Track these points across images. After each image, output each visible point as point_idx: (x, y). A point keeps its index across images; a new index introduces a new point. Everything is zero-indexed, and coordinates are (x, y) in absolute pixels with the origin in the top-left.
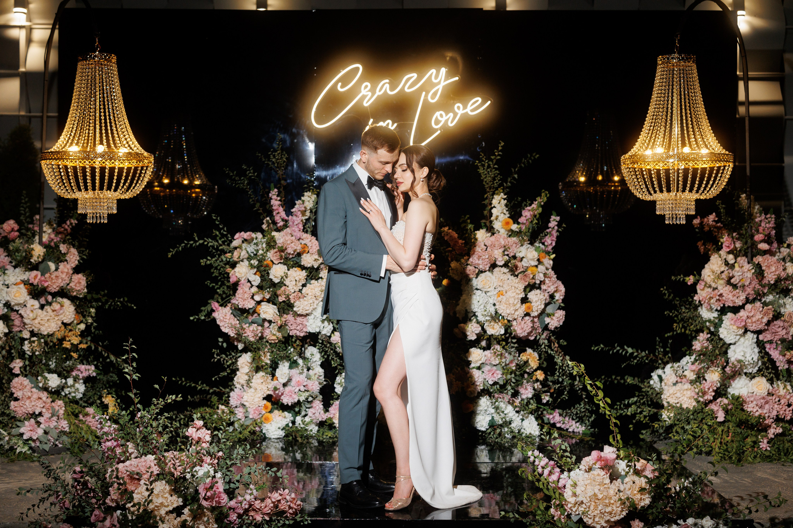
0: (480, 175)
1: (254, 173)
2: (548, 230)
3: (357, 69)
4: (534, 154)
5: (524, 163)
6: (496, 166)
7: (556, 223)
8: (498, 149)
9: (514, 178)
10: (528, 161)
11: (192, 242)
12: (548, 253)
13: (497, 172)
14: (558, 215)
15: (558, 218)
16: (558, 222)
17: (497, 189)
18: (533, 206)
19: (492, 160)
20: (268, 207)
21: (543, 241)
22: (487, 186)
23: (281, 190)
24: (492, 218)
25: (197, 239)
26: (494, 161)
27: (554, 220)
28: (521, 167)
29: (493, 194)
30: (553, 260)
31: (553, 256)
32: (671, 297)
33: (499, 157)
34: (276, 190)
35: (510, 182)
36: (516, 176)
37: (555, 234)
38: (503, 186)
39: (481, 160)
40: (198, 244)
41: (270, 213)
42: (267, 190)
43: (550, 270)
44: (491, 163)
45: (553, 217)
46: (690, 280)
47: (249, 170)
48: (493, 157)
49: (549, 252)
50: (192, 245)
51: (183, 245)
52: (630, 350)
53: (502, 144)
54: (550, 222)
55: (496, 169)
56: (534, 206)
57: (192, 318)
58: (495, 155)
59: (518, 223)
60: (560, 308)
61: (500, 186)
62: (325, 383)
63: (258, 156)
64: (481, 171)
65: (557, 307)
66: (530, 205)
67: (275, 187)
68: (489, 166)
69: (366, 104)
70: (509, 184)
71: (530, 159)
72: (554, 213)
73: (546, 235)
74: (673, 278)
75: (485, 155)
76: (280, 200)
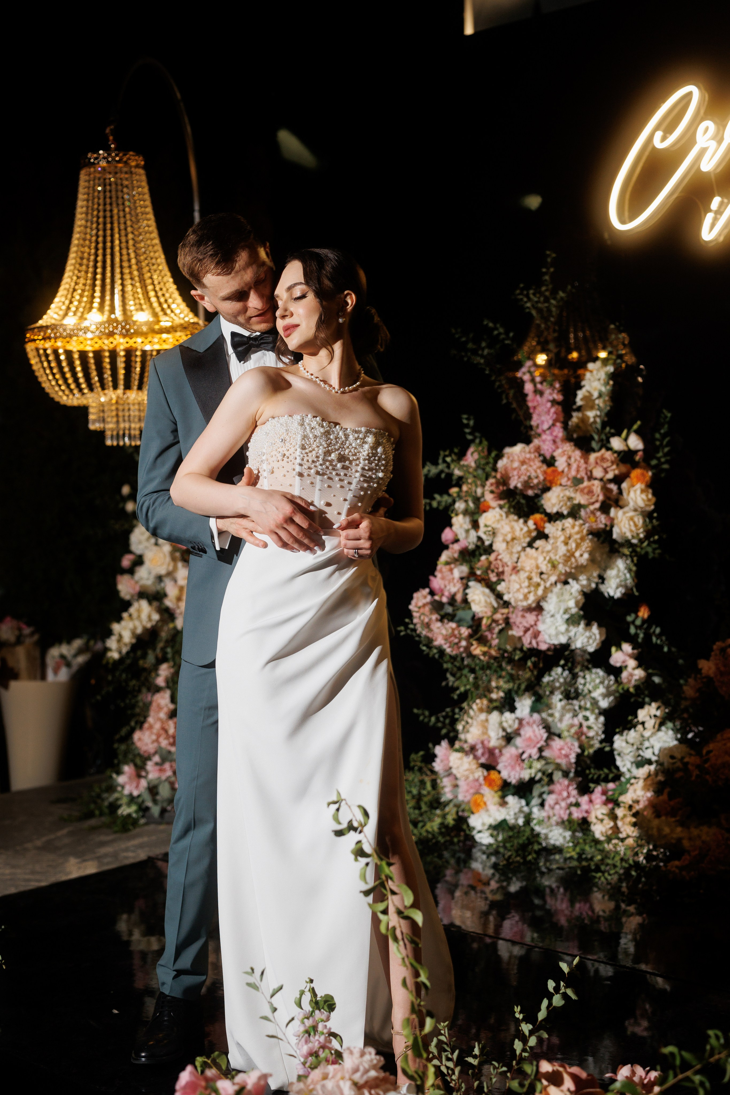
3: (690, 94)
69: (707, 165)
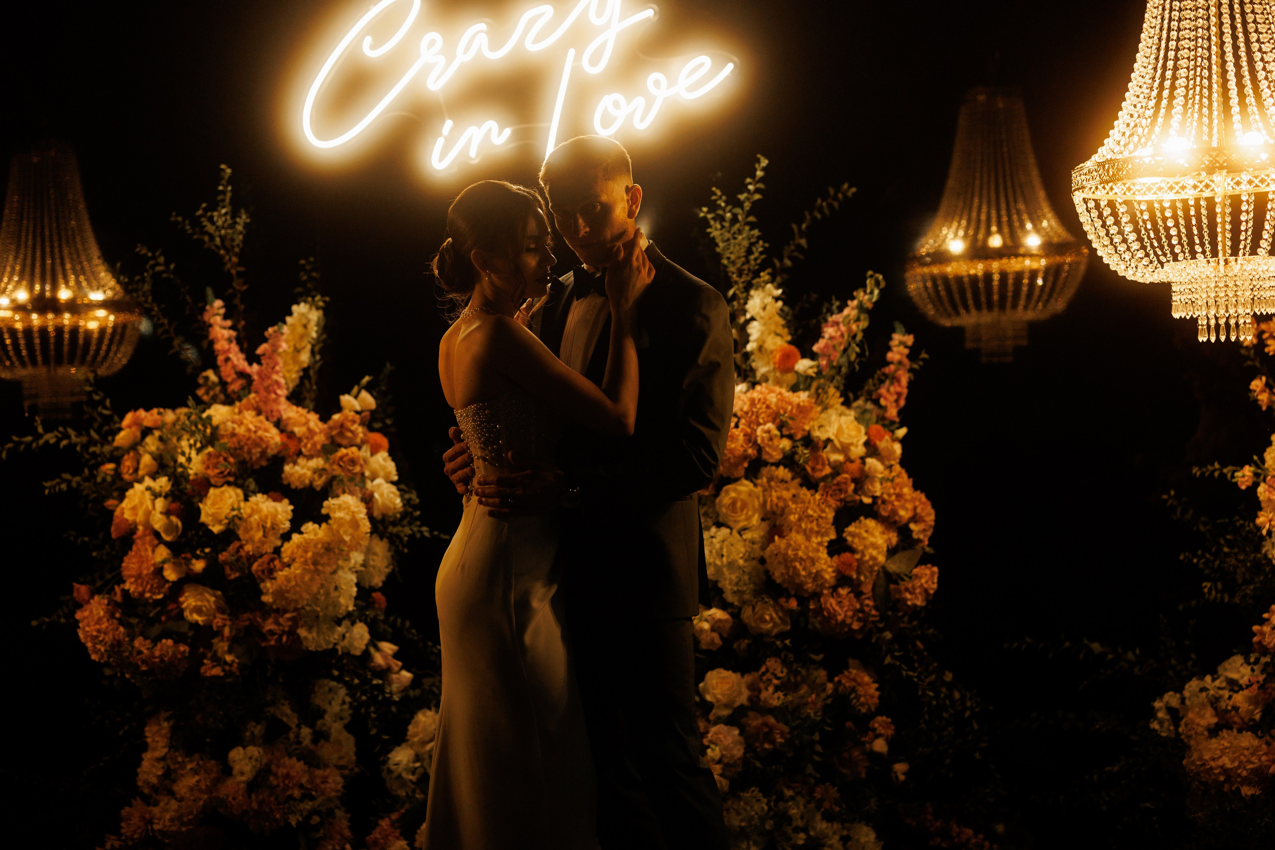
0: (713, 242)
1: (167, 264)
2: (887, 370)
4: (846, 186)
5: (821, 210)
6: (751, 219)
7: (906, 351)
8: (753, 176)
9: (799, 247)
10: (830, 206)
11: (29, 439)
12: (890, 426)
13: (756, 232)
14: (908, 332)
15: (910, 339)
16: (911, 348)
17: (756, 274)
18: (846, 311)
19: (740, 204)
20: (205, 344)
21: (874, 396)
22: (732, 269)
23: (237, 301)
24: (750, 347)
25: (40, 430)
26: (747, 206)
27: (901, 343)
28: (814, 218)
29: (748, 287)
30: (903, 441)
31: (902, 432)
32: (1188, 516)
33: (757, 197)
34: (218, 303)
35: (790, 258)
36: (803, 242)
37: (904, 379)
38: (773, 266)
39: (713, 207)
40: (41, 442)
41: (209, 358)
42: (200, 305)
43: (898, 468)
44: (738, 210)
45: (897, 337)
46: (1244, 476)
47: (154, 258)
48: (742, 197)
49: (892, 422)
50: (28, 445)
51: (10, 445)
52: (1096, 647)
53: (764, 162)
54: (889, 349)
55: (753, 226)
56: (850, 310)
57: (34, 623)
58: (749, 191)
59: (813, 356)
60: (924, 560)
61: (762, 267)
62: (356, 770)
63: (177, 223)
64: (715, 231)
65: (917, 559)
66: (840, 310)
67: (217, 297)
68: (734, 220)
70: (788, 263)
71: (836, 198)
72: (898, 326)
73: (882, 382)
74: (1195, 470)
75: (723, 193)
76: (232, 328)
